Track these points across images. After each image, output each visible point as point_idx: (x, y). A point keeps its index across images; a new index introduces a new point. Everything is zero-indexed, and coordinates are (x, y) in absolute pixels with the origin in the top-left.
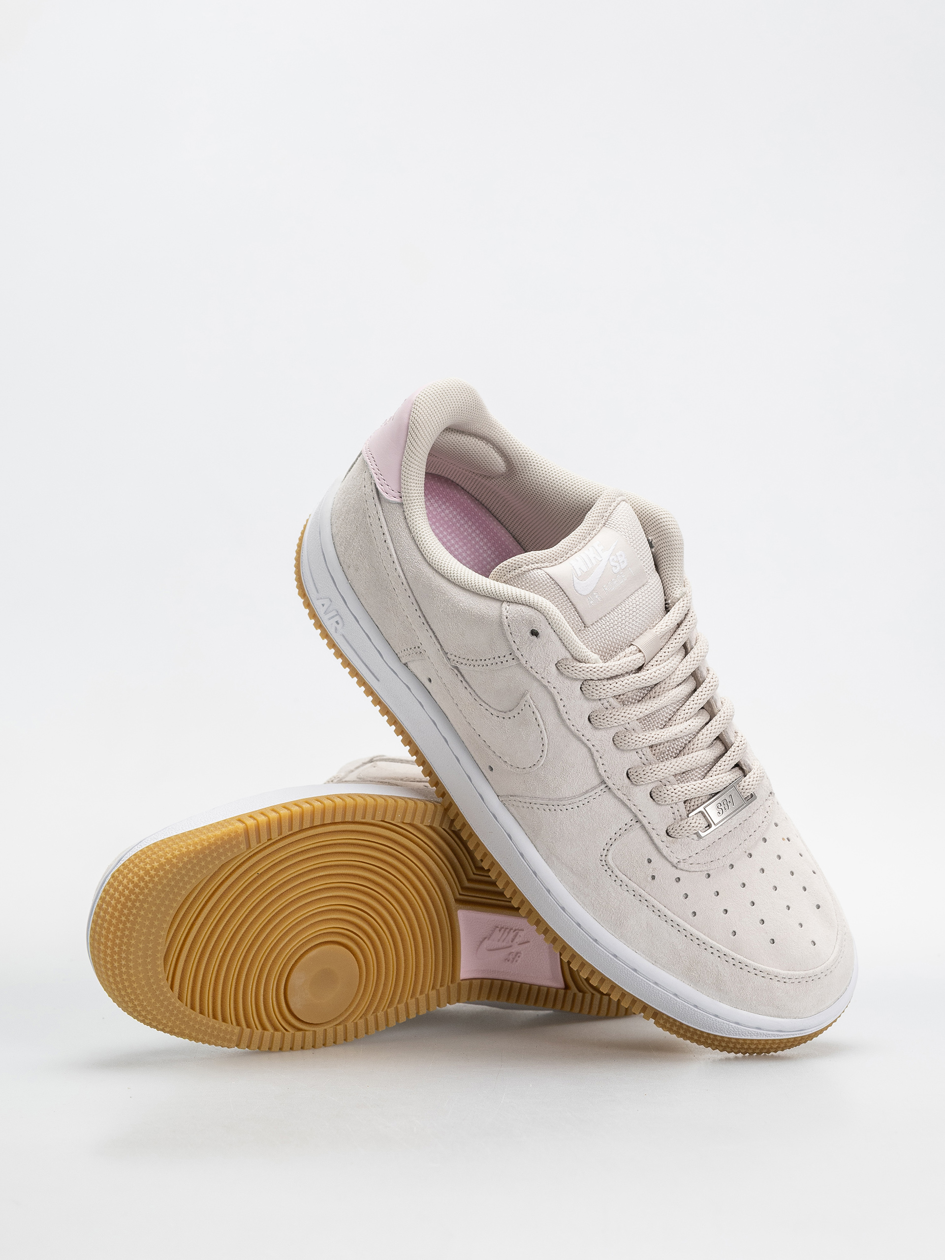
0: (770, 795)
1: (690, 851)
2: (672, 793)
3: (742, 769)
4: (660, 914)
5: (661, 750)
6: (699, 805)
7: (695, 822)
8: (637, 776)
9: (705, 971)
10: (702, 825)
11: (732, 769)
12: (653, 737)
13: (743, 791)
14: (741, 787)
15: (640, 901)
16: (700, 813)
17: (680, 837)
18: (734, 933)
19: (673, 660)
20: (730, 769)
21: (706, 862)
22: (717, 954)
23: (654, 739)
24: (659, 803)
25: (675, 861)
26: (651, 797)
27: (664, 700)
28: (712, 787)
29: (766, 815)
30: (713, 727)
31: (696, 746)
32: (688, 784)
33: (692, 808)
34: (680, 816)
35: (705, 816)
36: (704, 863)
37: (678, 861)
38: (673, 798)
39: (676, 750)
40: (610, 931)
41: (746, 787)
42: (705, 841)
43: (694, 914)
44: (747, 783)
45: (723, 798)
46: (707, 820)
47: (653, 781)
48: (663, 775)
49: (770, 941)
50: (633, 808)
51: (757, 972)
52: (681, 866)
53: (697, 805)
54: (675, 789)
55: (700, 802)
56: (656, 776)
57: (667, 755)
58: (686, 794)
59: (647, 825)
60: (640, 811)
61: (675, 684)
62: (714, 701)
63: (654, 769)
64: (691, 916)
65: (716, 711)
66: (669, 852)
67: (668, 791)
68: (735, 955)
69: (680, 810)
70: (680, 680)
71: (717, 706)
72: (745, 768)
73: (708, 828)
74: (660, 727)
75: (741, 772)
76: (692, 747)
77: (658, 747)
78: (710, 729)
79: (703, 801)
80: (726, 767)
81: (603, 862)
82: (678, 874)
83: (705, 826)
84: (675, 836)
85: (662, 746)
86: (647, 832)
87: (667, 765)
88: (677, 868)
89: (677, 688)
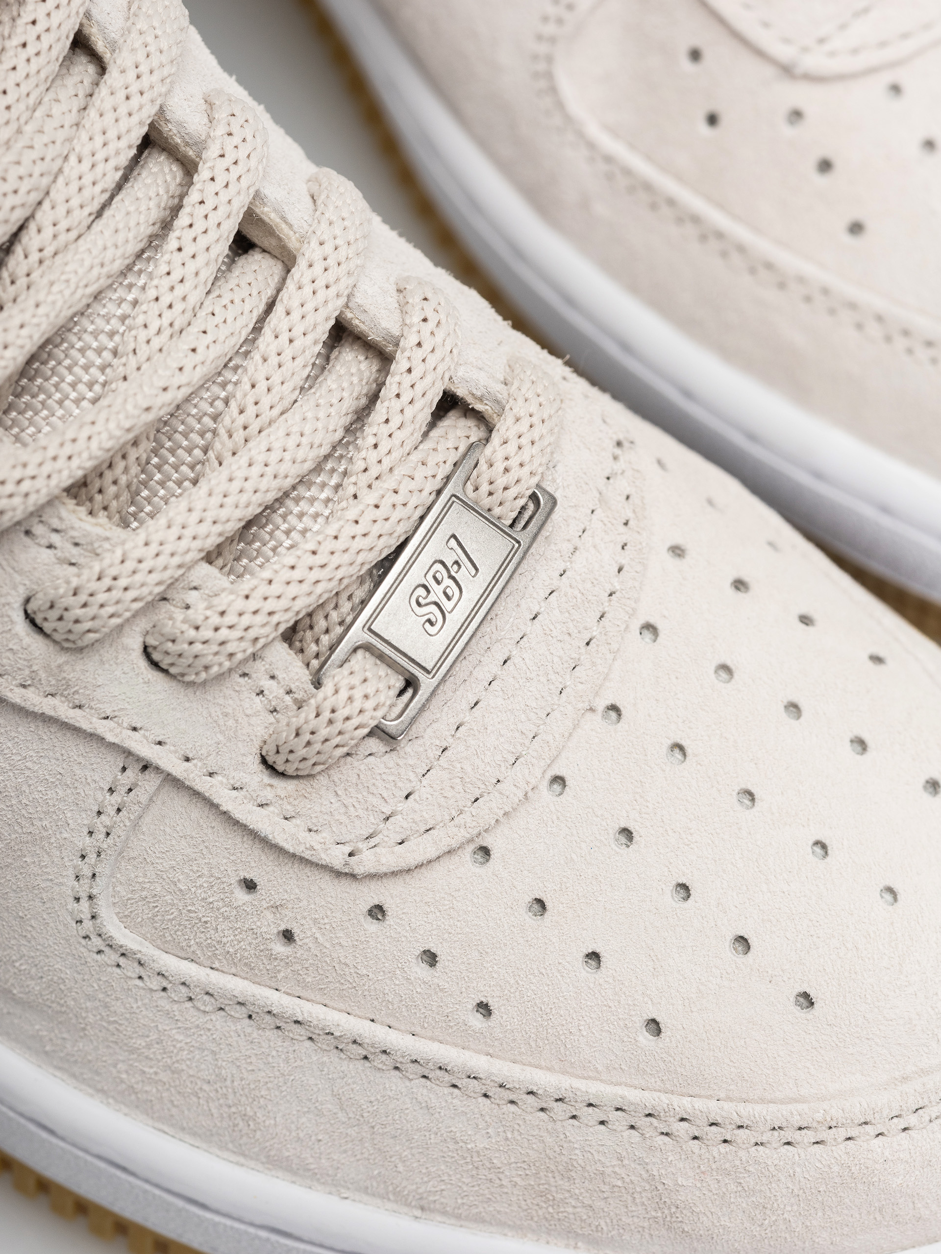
0: (618, 451)
1: (375, 801)
2: (216, 629)
3: (469, 412)
4: (364, 1053)
5: (123, 480)
6: (349, 619)
7: (350, 699)
8: (61, 618)
9: (606, 1188)
10: (382, 698)
11: (426, 435)
12: (55, 458)
13: (497, 498)
14: (485, 488)
15: (278, 1028)
16: (360, 653)
17: (318, 768)
18: (654, 1026)
19: (41, 131)
20: (418, 436)
21: (454, 813)
22: (618, 1120)
23: (61, 463)
24: (187, 679)
25: (336, 857)
26: (155, 665)
27: (51, 298)
28: (366, 543)
29: (625, 535)
30: (296, 315)
31: (251, 410)
32: (267, 574)
33: (325, 640)
34: (289, 692)
35: (381, 657)
36: (448, 818)
37: (347, 849)
38: (230, 648)
39: (189, 451)
40: (226, 1154)
41: (501, 482)
42: (420, 741)
43: (484, 1008)
44: (500, 466)
45: (425, 559)
46: (391, 664)
47: (128, 614)
48: (155, 577)
49: (797, 1001)
50: (108, 731)
51: (788, 1135)
52: (366, 862)
53: (341, 623)
54: (222, 613)
55: (346, 607)
56: (131, 594)
57: (162, 484)
58: (270, 614)
59: (178, 768)
60: (135, 729)
61: (81, 216)
62: (275, 210)
63: (113, 572)
64: (476, 1021)
65: (292, 243)
66: (303, 835)
67: (197, 628)
68: (684, 1104)
69: (277, 673)
70: (96, 196)
71: (291, 226)
72: (479, 407)
73: (410, 692)
74: (90, 395)
75: (471, 423)
76: (241, 420)
77: (109, 476)
78: (284, 326)
79: (356, 600)
80: (399, 436)
81: (97, 942)
82: (371, 895)
83: (394, 692)
84: (299, 773)
85: (120, 465)
86: (196, 794)
87: (156, 538)
88: (353, 876)
89: (98, 226)
